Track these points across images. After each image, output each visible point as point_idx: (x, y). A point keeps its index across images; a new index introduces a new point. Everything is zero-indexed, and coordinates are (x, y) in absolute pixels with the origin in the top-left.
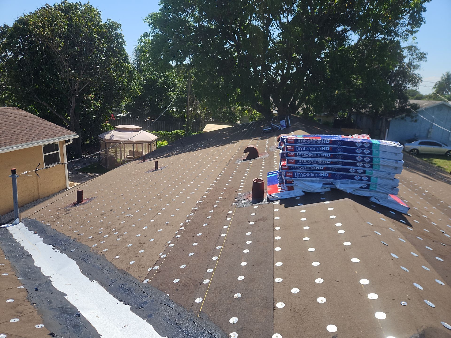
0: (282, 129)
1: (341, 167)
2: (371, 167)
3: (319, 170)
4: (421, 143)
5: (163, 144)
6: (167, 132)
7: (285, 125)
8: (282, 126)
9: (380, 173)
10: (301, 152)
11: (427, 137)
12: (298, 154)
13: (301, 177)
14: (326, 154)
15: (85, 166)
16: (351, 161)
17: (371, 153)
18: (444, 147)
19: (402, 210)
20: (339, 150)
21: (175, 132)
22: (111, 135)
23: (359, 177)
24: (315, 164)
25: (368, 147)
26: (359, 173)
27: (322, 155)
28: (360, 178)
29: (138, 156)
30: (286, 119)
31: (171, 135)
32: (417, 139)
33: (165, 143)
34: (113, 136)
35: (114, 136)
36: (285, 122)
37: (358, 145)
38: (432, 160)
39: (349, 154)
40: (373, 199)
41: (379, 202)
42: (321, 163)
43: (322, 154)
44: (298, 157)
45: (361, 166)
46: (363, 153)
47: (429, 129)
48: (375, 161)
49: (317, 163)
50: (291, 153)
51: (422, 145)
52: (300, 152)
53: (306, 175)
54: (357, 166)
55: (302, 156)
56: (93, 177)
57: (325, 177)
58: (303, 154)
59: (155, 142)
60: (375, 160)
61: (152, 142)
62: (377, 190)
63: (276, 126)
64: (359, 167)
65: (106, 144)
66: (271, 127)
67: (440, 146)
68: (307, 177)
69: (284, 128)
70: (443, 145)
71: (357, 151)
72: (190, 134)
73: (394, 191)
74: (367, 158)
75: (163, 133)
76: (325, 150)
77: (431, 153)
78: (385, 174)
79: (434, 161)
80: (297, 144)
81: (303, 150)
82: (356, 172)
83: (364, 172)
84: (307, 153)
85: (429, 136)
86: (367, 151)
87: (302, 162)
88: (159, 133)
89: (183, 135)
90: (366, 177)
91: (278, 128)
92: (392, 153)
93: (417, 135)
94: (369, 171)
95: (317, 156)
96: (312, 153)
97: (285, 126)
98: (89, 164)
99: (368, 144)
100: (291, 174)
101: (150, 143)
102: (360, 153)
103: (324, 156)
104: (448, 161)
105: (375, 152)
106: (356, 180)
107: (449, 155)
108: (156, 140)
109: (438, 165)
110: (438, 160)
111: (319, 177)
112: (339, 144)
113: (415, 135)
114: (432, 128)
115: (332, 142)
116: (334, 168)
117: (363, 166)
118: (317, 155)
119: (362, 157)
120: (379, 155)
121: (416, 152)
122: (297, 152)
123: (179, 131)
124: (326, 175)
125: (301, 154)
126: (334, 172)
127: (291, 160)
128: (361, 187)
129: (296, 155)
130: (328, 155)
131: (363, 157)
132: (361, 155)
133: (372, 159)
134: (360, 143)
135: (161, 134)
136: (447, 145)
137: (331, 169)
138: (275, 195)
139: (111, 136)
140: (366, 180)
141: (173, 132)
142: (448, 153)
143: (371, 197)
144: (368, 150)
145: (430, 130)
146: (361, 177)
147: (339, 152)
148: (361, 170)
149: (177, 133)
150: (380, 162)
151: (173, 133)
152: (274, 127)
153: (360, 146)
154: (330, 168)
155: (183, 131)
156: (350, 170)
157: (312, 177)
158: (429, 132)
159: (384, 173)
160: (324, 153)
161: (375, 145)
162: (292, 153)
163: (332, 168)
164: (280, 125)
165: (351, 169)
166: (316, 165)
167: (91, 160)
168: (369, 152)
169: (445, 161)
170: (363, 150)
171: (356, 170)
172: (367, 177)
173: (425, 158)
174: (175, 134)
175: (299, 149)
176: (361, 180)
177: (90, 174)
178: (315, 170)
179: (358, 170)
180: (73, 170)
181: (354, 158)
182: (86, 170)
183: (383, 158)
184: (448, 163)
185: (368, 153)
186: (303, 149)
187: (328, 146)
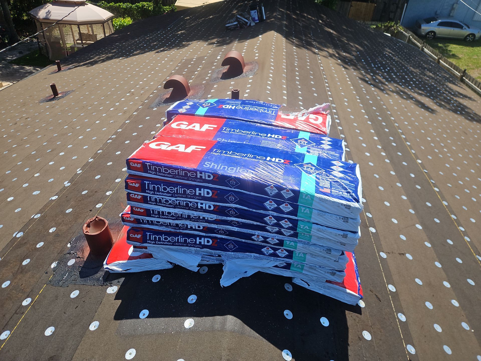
0: (253, 24)
1: (236, 230)
2: (295, 235)
3: (195, 230)
4: (441, 24)
5: (125, 23)
6: (130, 5)
7: (257, 18)
8: (254, 20)
9: (312, 248)
10: (155, 194)
11: (449, 16)
12: (150, 197)
13: (159, 243)
14: (206, 205)
15: (21, 55)
16: (255, 223)
17: (294, 212)
18: (465, 29)
19: (346, 300)
20: (232, 198)
21: (140, 4)
22: (47, 11)
23: (270, 249)
24: (186, 219)
25: (289, 199)
26: (271, 244)
27: (197, 206)
28: (272, 251)
29: (92, 40)
30: (258, 8)
31: (135, 9)
32: (437, 18)
33: (129, 21)
34: (49, 12)
35: (51, 13)
36: (256, 13)
37: (269, 192)
38: (448, 46)
39: (251, 210)
40: (297, 281)
41: (309, 285)
42: (197, 219)
43: (197, 203)
44: (150, 204)
45: (274, 231)
46: (277, 210)
47: (453, 5)
48: (300, 228)
49: (189, 218)
50: (135, 194)
51: (441, 27)
52: (152, 194)
53: (169, 239)
54: (267, 231)
55: (157, 202)
56: (31, 73)
57: (204, 246)
58: (160, 200)
59: (111, 21)
60: (301, 226)
61: (105, 22)
62: (304, 272)
63: (243, 19)
64: (270, 232)
65: (41, 24)
66: (237, 22)
67: (461, 27)
68: (170, 244)
69: (256, 23)
70: (465, 27)
71: (267, 204)
72: (160, 8)
73: (335, 276)
74: (286, 221)
75: (124, 7)
76: (202, 195)
77: (449, 37)
78: (321, 252)
79: (450, 47)
80: (150, 173)
81: (158, 191)
82: (265, 241)
83: (281, 243)
84: (168, 198)
85: (451, 15)
86: (286, 208)
87: (161, 214)
88: (119, 5)
89: (151, 9)
90: (285, 252)
91: (247, 23)
92: (338, 217)
93: (439, 12)
94: (289, 243)
95: (187, 207)
96: (178, 198)
97: (257, 20)
98: (28, 53)
99: (290, 192)
100: (139, 236)
101: (102, 23)
102: (273, 210)
103: (202, 207)
104: (465, 48)
105: (302, 210)
106: (264, 254)
107: (468, 39)
108: (111, 19)
109: (453, 53)
110: (454, 46)
111: (194, 245)
112: (233, 186)
113: (436, 13)
114: (457, 3)
115: (217, 179)
116: (223, 230)
117: (279, 233)
118: (187, 205)
119: (275, 217)
120: (310, 217)
121: (433, 35)
122: (147, 193)
123: (145, 3)
124: (208, 242)
125: (156, 199)
126: (224, 237)
127: (138, 208)
128: (276, 266)
129: (145, 200)
130: (210, 207)
131: (279, 219)
132: (275, 214)
133: (295, 223)
134: (274, 188)
135: (121, 7)
136: (470, 27)
137: (218, 231)
138: (116, 265)
139: (47, 13)
140: (284, 255)
141: (138, 4)
142: (468, 37)
143: (294, 278)
144: (289, 206)
145: (455, 6)
146: (275, 250)
147: (232, 202)
148: (275, 240)
149: (142, 6)
150: (312, 232)
151: (137, 6)
152: (241, 21)
153: (273, 193)
154: (215, 229)
155: (151, 4)
156: (253, 237)
157: (181, 244)
158: (453, 8)
159: (318, 249)
160: (202, 201)
161: (304, 197)
162: (138, 195)
163: (220, 230)
164: (250, 19)
165: (256, 236)
166: (187, 222)
167: (31, 45)
168: (291, 209)
169: (462, 48)
170: (279, 203)
171: (265, 238)
172: (287, 250)
173: (440, 44)
174: (140, 7)
175: (151, 187)
176: (274, 255)
177: (27, 68)
178: (187, 228)
179: (268, 238)
180: (7, 61)
181: (260, 218)
182: (22, 61)
183: (317, 224)
184: (465, 50)
185: (288, 210)
186: (158, 188)
187: (210, 185)
